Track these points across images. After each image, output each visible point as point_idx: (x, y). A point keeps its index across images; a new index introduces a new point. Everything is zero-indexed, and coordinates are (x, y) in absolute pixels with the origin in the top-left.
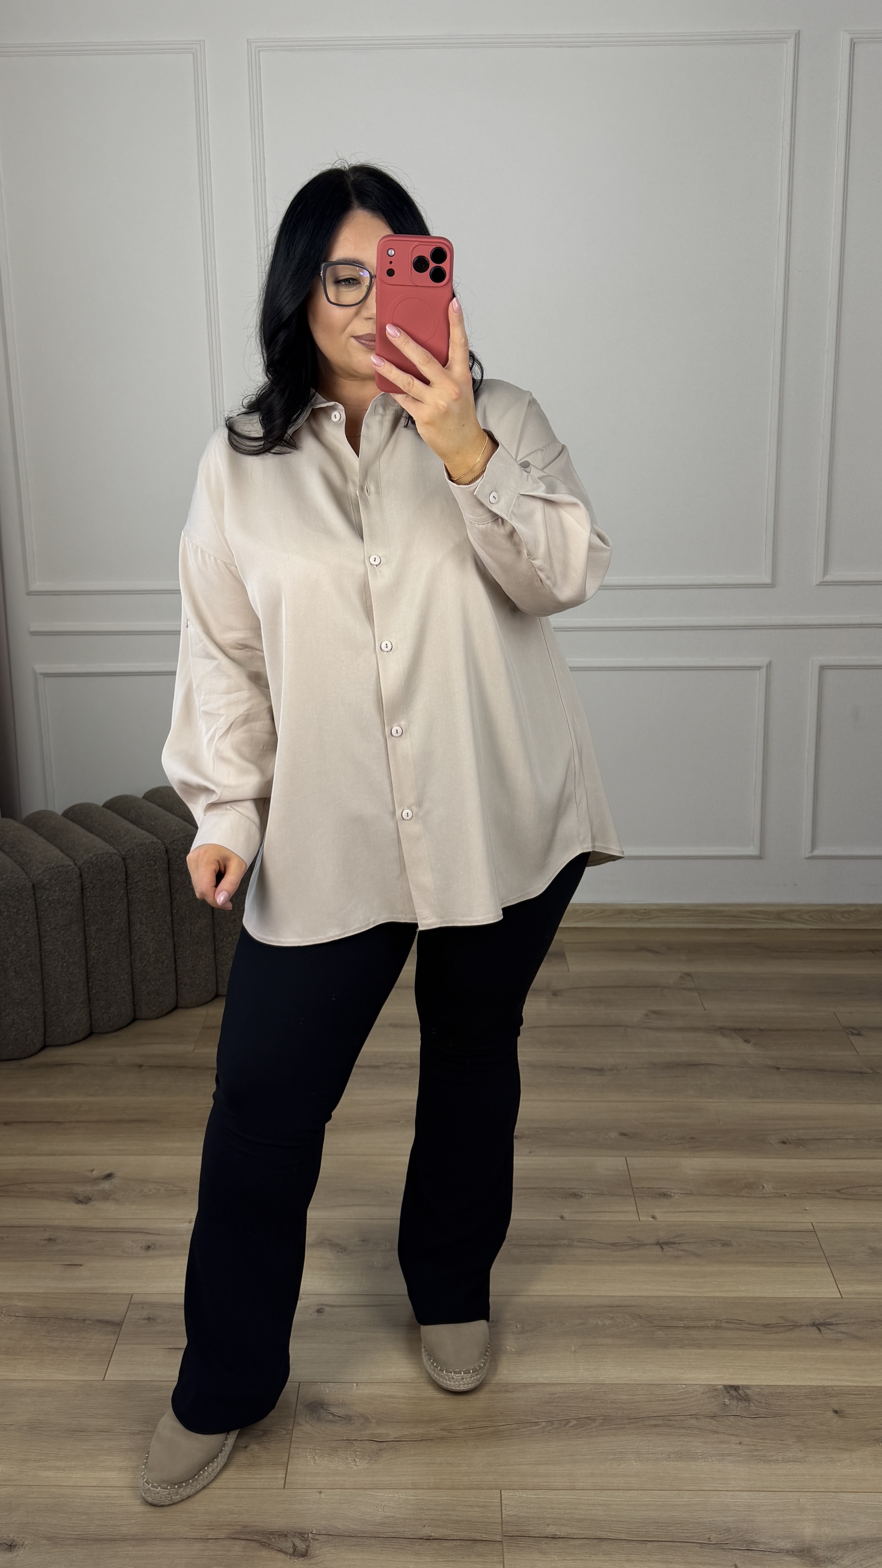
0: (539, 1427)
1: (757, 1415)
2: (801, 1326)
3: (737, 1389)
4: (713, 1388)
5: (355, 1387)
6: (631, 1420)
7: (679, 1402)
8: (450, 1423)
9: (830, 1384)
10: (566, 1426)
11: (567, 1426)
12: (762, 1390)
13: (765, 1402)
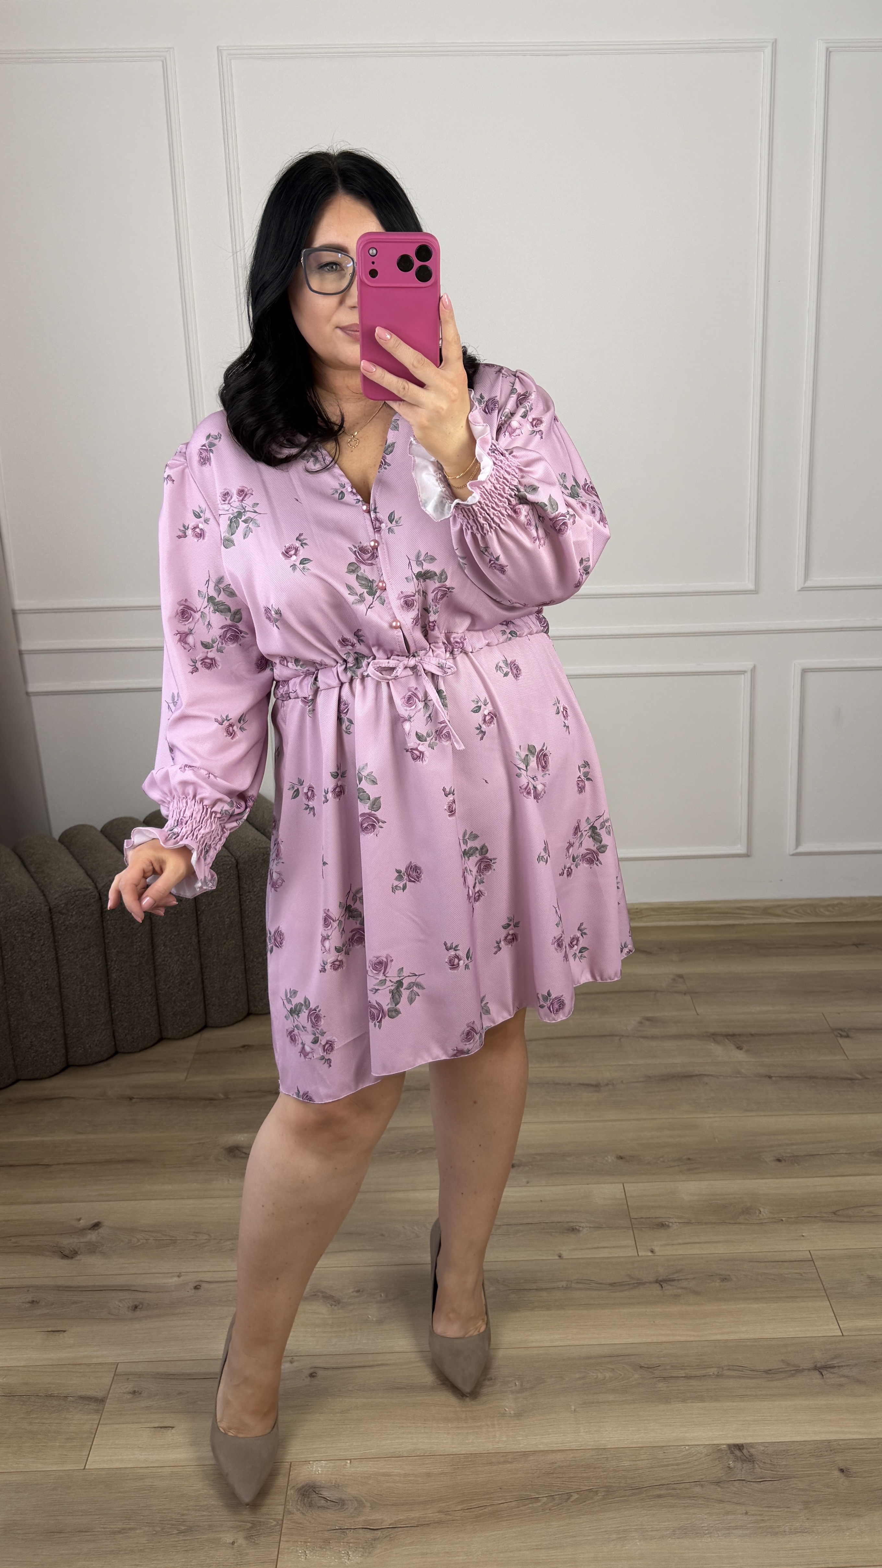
0: (539, 1504)
1: (761, 1478)
2: (803, 1370)
3: (741, 1448)
4: (717, 1449)
5: (348, 1465)
6: (634, 1491)
7: (682, 1467)
8: (448, 1504)
9: (834, 1438)
10: (567, 1501)
11: (569, 1502)
12: (766, 1449)
13: (769, 1462)
